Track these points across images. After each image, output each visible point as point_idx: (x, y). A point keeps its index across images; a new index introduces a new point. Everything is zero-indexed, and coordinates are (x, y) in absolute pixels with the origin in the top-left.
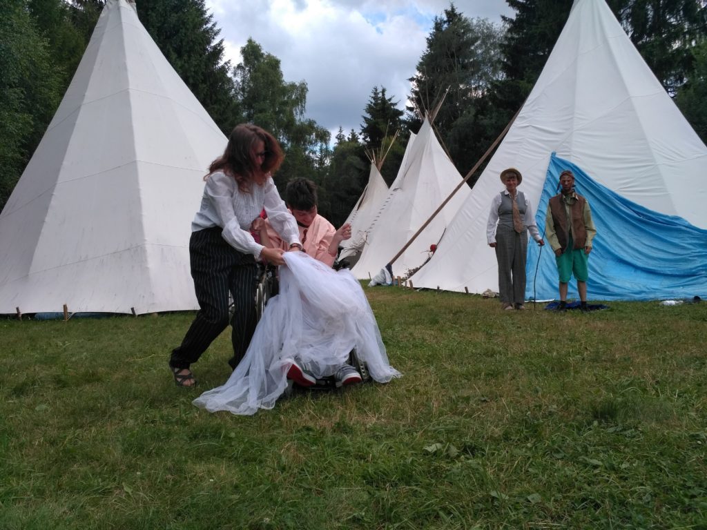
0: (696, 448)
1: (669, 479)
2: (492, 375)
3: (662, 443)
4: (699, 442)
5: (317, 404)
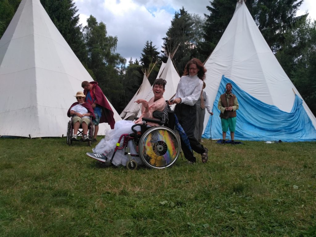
0: (276, 206)
1: (264, 219)
2: (191, 171)
3: (262, 203)
4: (277, 203)
5: (113, 182)
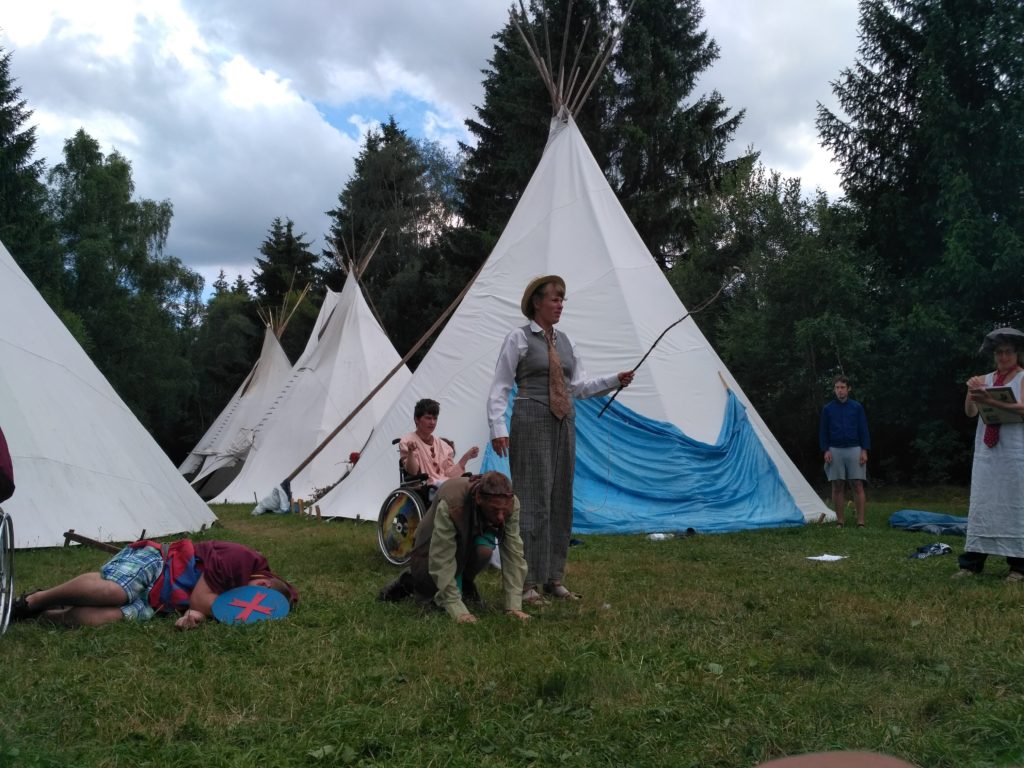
0: (652, 727)
2: (416, 644)
4: (658, 720)
5: (154, 700)
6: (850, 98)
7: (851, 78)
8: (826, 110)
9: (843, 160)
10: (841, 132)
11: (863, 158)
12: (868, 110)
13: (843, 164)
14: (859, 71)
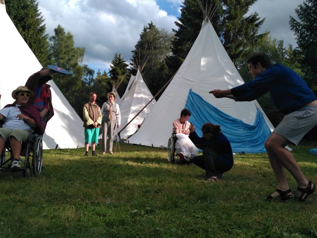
1: (224, 222)
2: (160, 182)
5: (84, 194)
6: (301, 14)
7: (301, 8)
8: (293, 18)
9: (298, 35)
10: (297, 25)
11: (305, 34)
12: (307, 18)
13: (298, 36)
14: (304, 5)
